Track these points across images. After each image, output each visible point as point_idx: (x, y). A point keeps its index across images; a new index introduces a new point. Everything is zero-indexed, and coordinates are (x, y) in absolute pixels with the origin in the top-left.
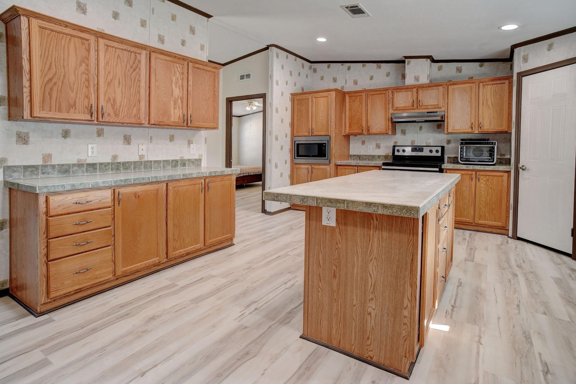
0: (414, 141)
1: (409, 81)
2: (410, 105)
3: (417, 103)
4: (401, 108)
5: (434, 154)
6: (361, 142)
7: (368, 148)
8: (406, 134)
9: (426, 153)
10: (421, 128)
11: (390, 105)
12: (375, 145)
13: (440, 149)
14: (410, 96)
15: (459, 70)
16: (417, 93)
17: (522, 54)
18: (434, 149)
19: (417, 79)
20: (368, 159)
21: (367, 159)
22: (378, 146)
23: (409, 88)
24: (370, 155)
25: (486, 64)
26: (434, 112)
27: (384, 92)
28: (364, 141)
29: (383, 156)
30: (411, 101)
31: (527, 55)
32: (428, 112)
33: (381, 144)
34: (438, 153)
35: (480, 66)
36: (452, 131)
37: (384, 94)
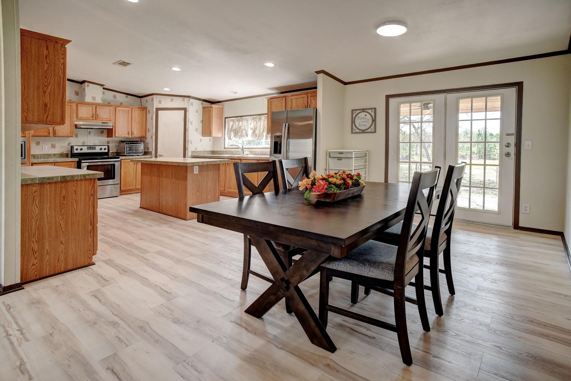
0: (85, 142)
1: (88, 99)
2: (91, 116)
3: (95, 116)
4: (84, 118)
5: (103, 151)
6: (36, 143)
7: (43, 148)
8: (78, 137)
9: (97, 150)
10: (90, 133)
11: (75, 115)
12: (50, 146)
13: (106, 147)
14: (91, 110)
15: (115, 97)
16: (96, 109)
17: (158, 99)
18: (103, 147)
19: (94, 98)
20: (44, 157)
21: (42, 158)
22: (53, 146)
23: (89, 104)
24: (45, 154)
25: (129, 96)
26: (106, 123)
27: (70, 104)
28: (39, 142)
29: (58, 154)
30: (91, 114)
31: (161, 100)
32: (102, 123)
33: (56, 145)
34: (105, 150)
35: (126, 97)
36: (118, 136)
37: (69, 105)
